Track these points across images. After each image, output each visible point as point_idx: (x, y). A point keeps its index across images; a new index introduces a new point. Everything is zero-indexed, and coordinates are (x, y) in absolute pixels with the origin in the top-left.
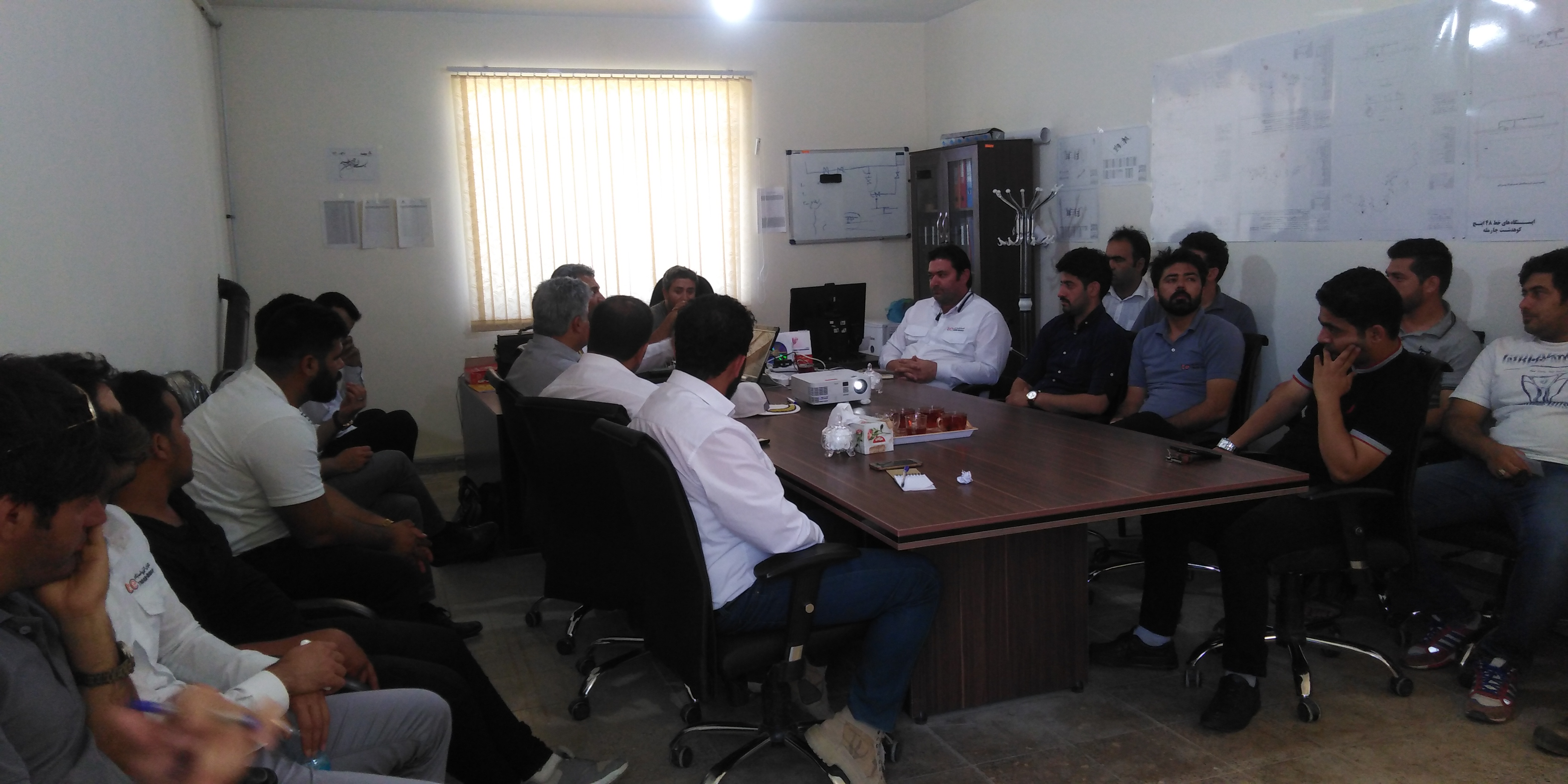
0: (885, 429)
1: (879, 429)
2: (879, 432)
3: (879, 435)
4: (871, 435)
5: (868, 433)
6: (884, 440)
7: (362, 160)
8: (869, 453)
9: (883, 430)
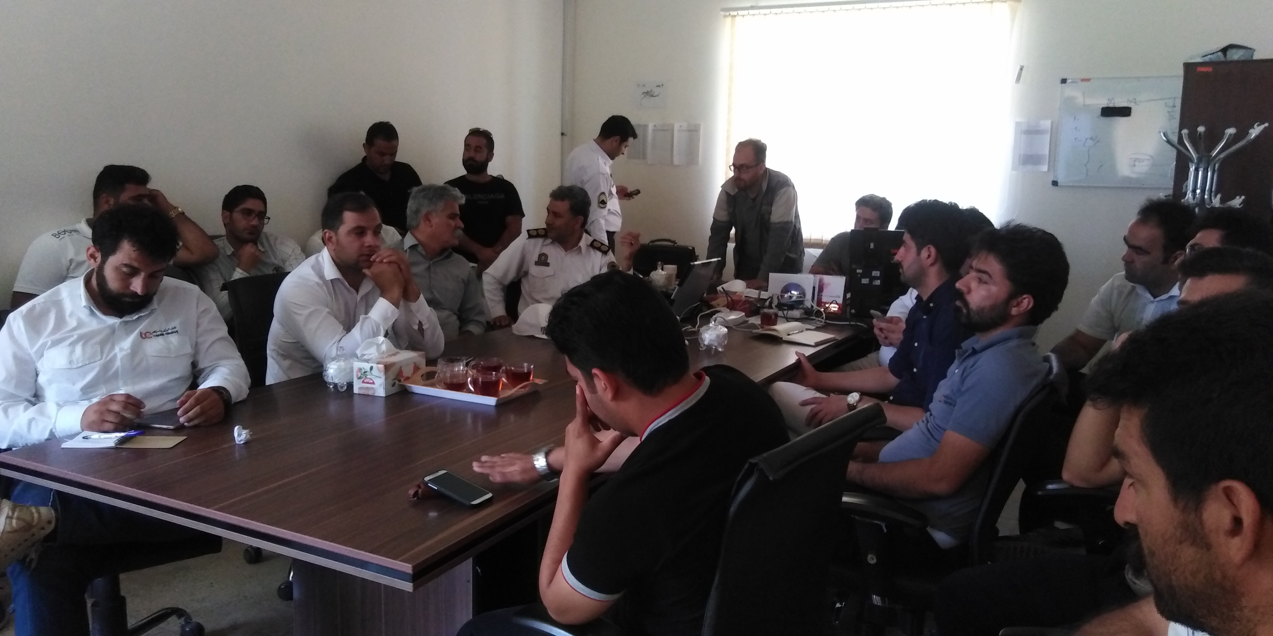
0: (375, 372)
1: (369, 370)
2: (367, 373)
3: (368, 377)
4: (360, 375)
5: (357, 372)
6: (373, 383)
7: (656, 91)
8: (358, 393)
9: (373, 371)
